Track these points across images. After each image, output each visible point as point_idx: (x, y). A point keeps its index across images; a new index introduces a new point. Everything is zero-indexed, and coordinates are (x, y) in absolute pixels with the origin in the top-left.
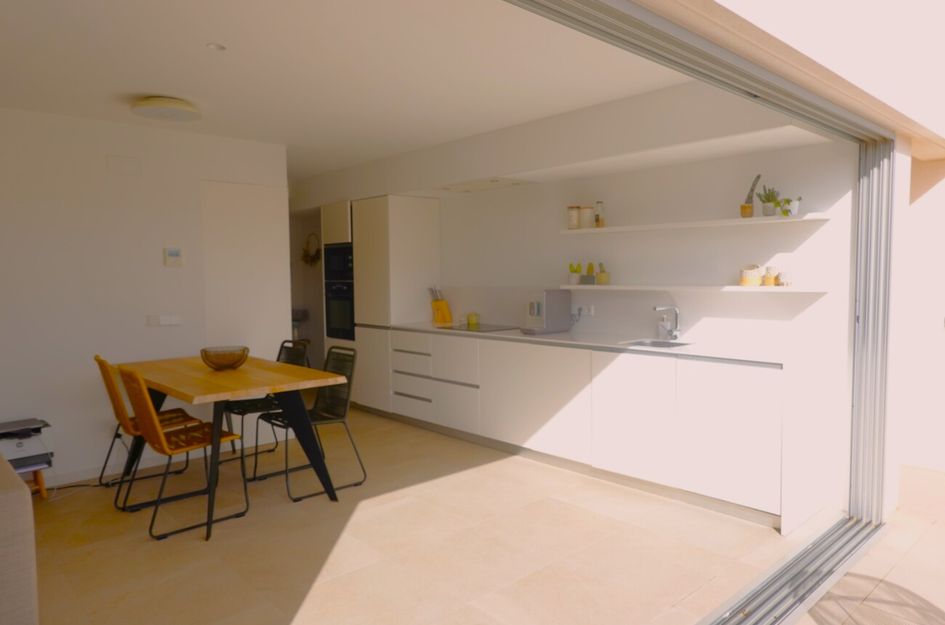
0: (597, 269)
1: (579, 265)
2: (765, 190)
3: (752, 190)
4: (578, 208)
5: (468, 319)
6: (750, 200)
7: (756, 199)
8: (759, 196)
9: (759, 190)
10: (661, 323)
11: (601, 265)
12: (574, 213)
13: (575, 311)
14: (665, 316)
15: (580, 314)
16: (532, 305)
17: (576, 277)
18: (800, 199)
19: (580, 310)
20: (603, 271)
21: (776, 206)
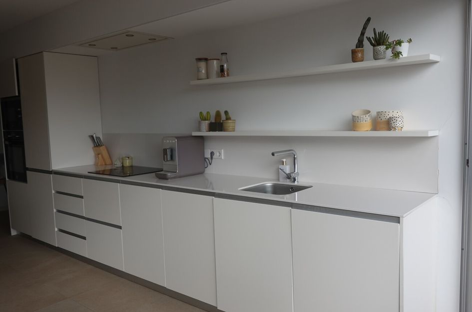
0: (223, 117)
1: (208, 113)
2: (375, 34)
3: (363, 34)
4: (206, 60)
5: (122, 163)
6: (360, 44)
7: (366, 42)
8: (369, 39)
9: (369, 33)
10: (281, 167)
11: (226, 112)
12: (202, 65)
13: (208, 155)
14: (284, 160)
15: (212, 158)
16: (165, 151)
17: (205, 124)
18: (410, 41)
19: (212, 154)
20: (228, 118)
21: (387, 48)
